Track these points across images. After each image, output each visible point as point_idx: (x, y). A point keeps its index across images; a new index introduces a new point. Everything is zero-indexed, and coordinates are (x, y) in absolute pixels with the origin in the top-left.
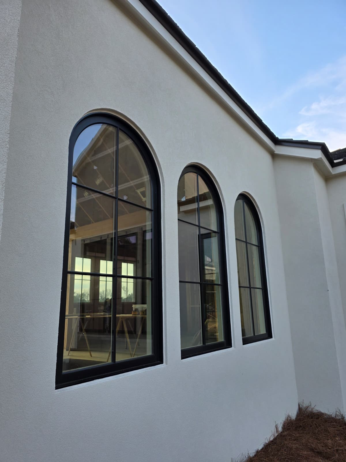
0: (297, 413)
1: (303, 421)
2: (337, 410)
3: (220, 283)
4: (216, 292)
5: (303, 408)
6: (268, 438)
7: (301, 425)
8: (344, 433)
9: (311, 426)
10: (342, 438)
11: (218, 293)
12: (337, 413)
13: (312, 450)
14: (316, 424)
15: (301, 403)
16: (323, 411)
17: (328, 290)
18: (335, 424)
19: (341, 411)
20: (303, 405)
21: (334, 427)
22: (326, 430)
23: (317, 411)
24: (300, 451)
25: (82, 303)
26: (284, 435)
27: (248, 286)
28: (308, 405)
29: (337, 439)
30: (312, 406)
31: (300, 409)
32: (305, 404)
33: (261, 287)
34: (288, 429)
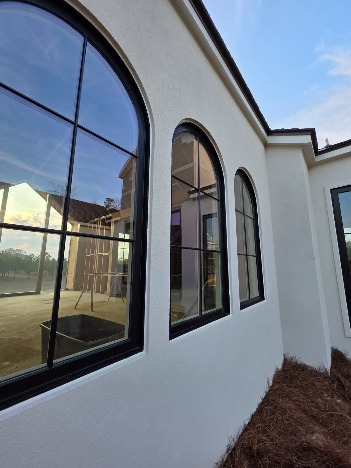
0: (283, 363)
1: (289, 372)
2: (321, 365)
3: (219, 250)
4: (215, 258)
5: (288, 359)
6: (262, 397)
7: (288, 376)
8: (331, 390)
9: (298, 379)
10: (329, 395)
11: (217, 259)
12: (321, 367)
13: (305, 411)
14: (302, 378)
15: (286, 354)
16: (307, 363)
17: (314, 259)
18: (320, 378)
19: (325, 366)
20: (288, 356)
21: (320, 382)
22: (313, 385)
23: (301, 363)
24: (294, 413)
25: (125, 264)
26: (275, 389)
27: (245, 254)
28: (292, 356)
29: (325, 395)
30: (297, 358)
31: (285, 360)
32: (290, 355)
33: (255, 255)
34: (278, 383)
